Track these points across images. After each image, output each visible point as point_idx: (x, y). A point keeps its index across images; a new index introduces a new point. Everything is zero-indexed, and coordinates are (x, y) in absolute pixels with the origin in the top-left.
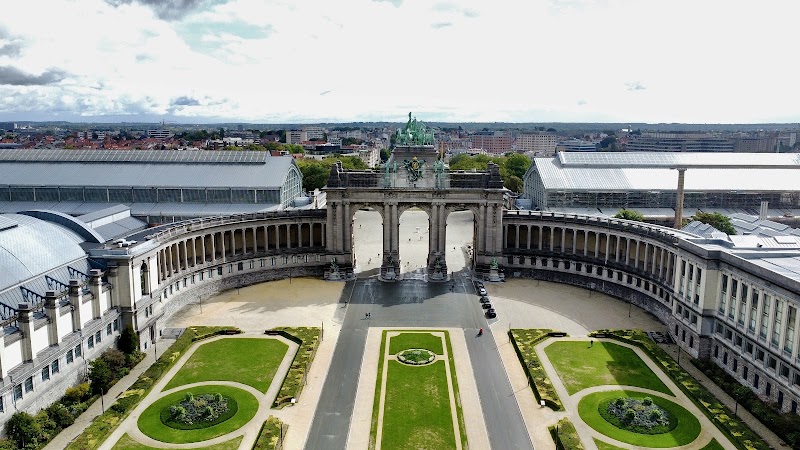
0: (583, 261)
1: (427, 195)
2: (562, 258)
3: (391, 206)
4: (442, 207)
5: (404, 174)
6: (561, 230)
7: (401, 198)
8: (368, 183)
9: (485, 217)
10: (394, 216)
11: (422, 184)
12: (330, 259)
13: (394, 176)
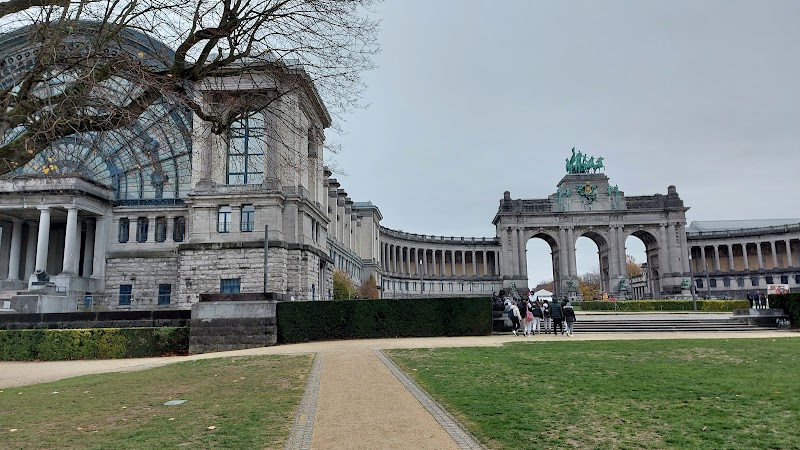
0: (790, 272)
1: (604, 217)
2: (762, 274)
3: (567, 230)
4: (620, 229)
5: (577, 198)
6: (769, 244)
7: (577, 221)
8: (542, 208)
9: (668, 237)
10: (571, 240)
11: (597, 207)
12: (507, 284)
13: (568, 201)
